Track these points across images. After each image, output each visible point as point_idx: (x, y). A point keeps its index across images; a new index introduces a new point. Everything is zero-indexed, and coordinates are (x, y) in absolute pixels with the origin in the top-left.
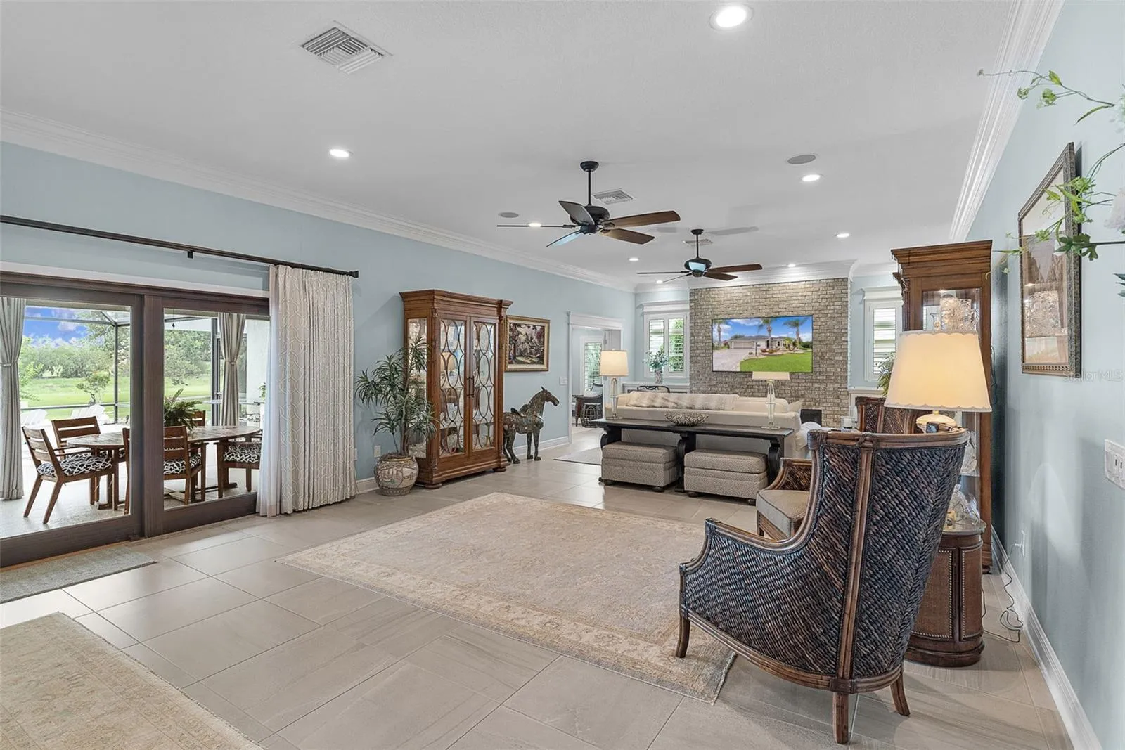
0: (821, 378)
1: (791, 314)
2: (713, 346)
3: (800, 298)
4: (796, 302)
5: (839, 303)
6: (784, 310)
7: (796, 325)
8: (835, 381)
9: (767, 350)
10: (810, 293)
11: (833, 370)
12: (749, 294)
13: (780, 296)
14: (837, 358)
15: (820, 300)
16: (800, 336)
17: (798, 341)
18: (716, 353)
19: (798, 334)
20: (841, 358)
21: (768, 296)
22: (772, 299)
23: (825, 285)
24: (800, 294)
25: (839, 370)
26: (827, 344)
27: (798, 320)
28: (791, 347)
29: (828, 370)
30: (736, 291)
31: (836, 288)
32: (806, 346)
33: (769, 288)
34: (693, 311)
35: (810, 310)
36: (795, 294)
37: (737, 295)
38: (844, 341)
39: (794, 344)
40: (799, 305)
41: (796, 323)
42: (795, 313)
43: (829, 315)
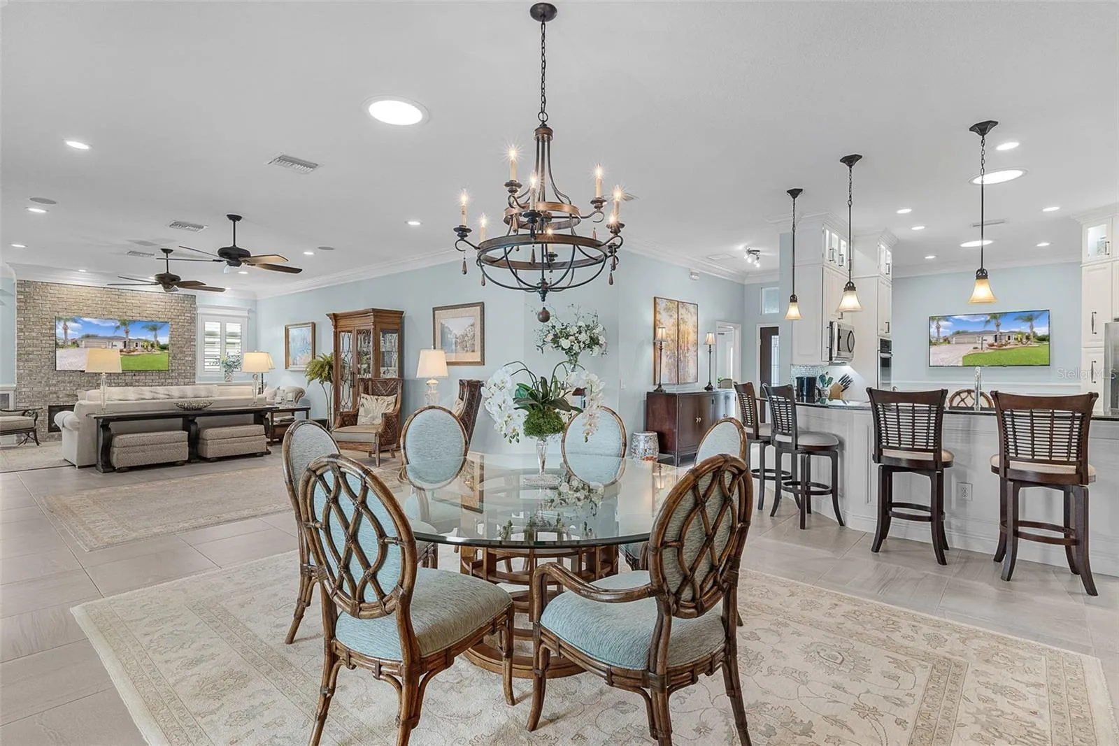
0: (174, 374)
1: (144, 319)
2: (56, 344)
3: (154, 306)
4: (150, 309)
5: (189, 315)
6: (138, 315)
7: (154, 329)
8: (186, 377)
9: (125, 350)
10: (164, 304)
11: (183, 368)
12: (99, 295)
13: (133, 301)
14: (187, 359)
15: (173, 310)
16: (158, 339)
17: (155, 343)
18: (59, 352)
19: (156, 337)
20: (190, 359)
21: (121, 301)
22: (125, 304)
23: (177, 298)
24: (154, 303)
25: (188, 368)
26: (178, 347)
27: (156, 325)
28: (149, 348)
29: (180, 367)
30: (83, 290)
31: (186, 302)
32: (164, 348)
33: (122, 293)
34: (22, 304)
35: (163, 318)
36: (149, 302)
37: (84, 294)
38: (192, 345)
39: (152, 346)
40: (153, 312)
41: (154, 328)
42: (149, 319)
43: (180, 324)
